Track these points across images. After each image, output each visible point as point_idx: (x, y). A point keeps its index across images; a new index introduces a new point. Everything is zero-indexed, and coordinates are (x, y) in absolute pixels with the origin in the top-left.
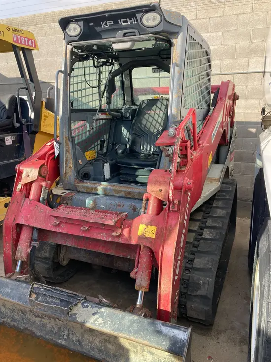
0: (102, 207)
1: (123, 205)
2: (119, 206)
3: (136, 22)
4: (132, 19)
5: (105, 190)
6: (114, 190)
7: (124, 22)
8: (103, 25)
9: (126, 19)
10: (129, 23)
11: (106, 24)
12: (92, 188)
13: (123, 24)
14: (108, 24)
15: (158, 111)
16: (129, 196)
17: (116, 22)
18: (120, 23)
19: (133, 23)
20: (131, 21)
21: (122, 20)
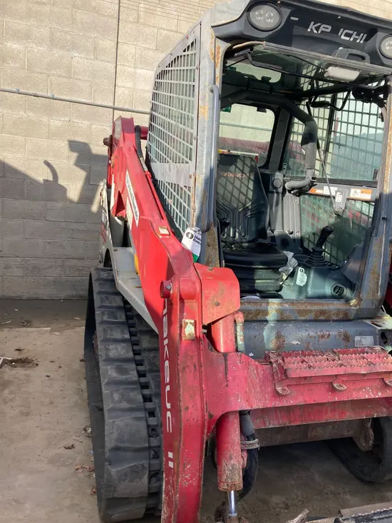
0: (295, 342)
1: (329, 335)
2: (323, 337)
3: (362, 42)
4: (362, 34)
5: (281, 312)
6: (300, 312)
7: (347, 35)
8: (312, 26)
9: (352, 32)
10: (352, 39)
11: (317, 29)
12: (258, 312)
13: (343, 37)
14: (321, 29)
15: (239, 175)
16: (322, 318)
17: (335, 31)
18: (340, 34)
19: (358, 41)
20: (357, 37)
21: (346, 31)
